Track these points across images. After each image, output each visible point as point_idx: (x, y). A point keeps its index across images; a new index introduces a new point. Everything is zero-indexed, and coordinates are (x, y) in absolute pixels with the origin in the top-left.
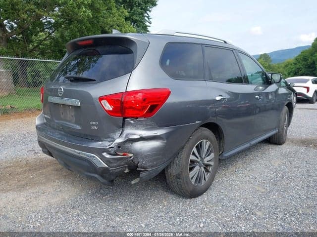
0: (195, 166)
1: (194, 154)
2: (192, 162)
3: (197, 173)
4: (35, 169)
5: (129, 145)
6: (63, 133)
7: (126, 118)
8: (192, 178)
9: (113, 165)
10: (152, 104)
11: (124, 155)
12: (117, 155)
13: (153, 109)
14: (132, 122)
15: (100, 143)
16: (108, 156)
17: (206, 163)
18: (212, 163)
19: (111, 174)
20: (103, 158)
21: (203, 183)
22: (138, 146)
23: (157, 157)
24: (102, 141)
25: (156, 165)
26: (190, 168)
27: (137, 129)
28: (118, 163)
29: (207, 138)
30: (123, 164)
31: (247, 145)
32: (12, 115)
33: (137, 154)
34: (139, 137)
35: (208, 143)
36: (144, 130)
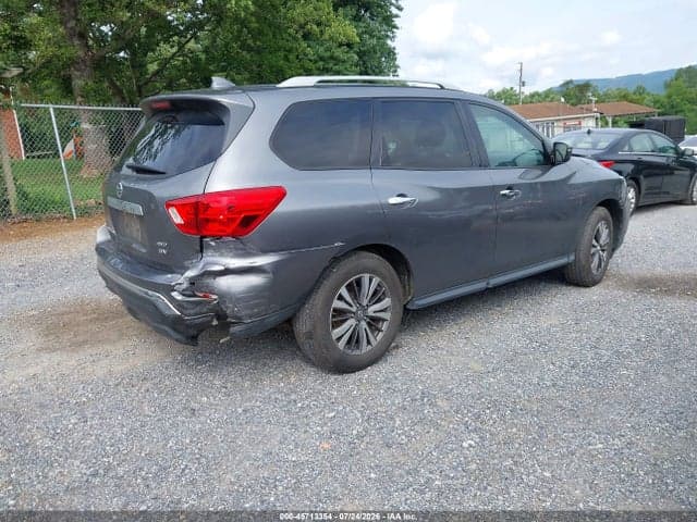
0: (346, 320)
1: (341, 298)
2: (338, 312)
3: (350, 332)
4: (106, 318)
5: (209, 281)
6: (128, 258)
7: (205, 237)
8: (339, 339)
9: (188, 312)
10: (247, 214)
11: (205, 296)
12: (195, 296)
13: (249, 222)
14: (213, 243)
15: (169, 276)
16: (179, 298)
17: (371, 314)
18: (387, 315)
19: (187, 326)
20: (172, 300)
21: (365, 348)
22: (225, 283)
23: (257, 301)
24: (172, 273)
25: (258, 315)
26: (333, 322)
27: (222, 255)
28: (198, 309)
29: (373, 271)
30: (205, 310)
31: (481, 285)
32: (96, 219)
33: (223, 296)
34: (223, 268)
35: (376, 280)
36: (232, 257)
